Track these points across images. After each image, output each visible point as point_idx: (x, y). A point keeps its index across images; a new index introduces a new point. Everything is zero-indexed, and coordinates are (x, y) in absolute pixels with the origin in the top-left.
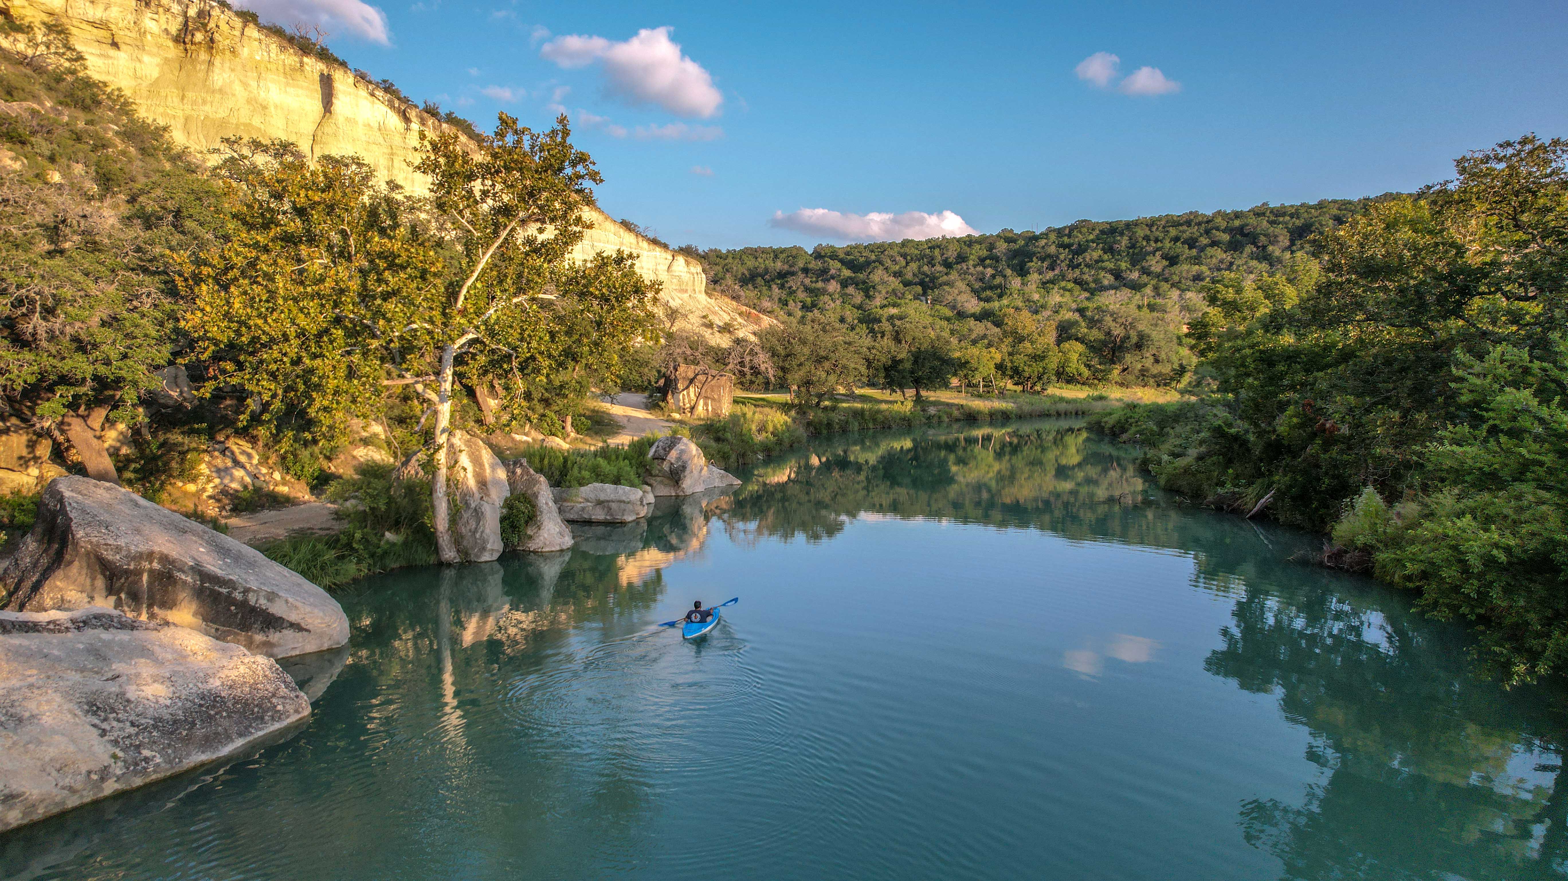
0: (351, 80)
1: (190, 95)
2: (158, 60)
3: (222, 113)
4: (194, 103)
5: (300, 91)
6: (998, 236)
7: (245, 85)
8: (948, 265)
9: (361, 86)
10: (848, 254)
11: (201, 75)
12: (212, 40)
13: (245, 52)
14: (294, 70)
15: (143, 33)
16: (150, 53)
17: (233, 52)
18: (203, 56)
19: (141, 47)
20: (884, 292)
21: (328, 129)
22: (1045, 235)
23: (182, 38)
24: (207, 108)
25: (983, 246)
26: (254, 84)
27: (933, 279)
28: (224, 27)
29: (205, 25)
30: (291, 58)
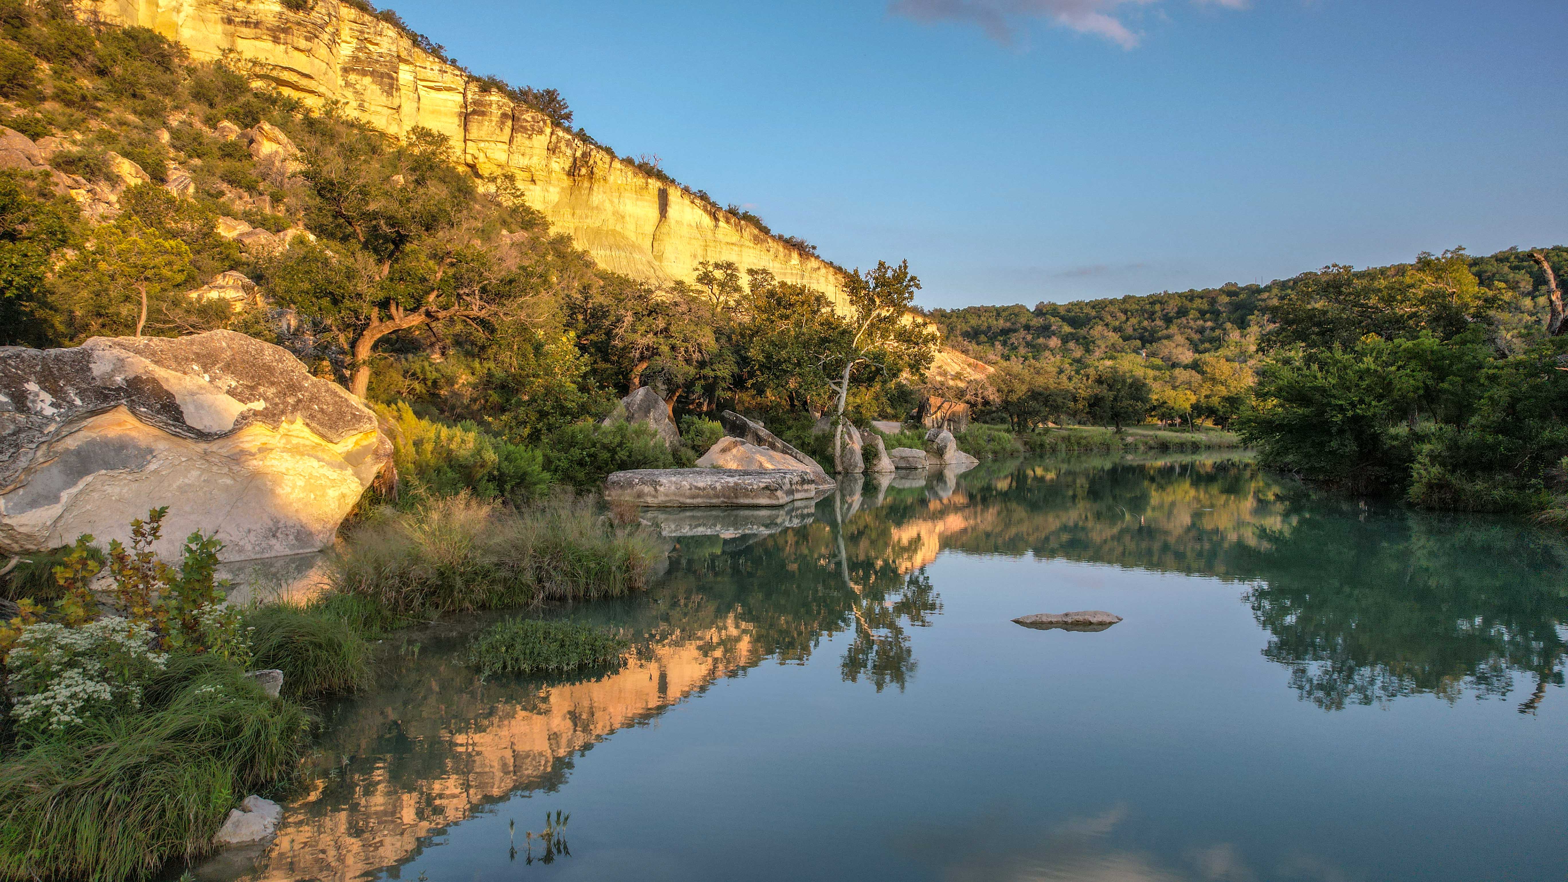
0: (679, 193)
1: (578, 212)
2: (558, 189)
3: (598, 224)
4: (581, 217)
5: (645, 204)
6: (1220, 290)
7: (611, 202)
8: (1168, 320)
9: (686, 197)
10: (1069, 311)
11: (585, 197)
12: (592, 173)
13: (611, 179)
14: (641, 189)
15: (550, 172)
16: (554, 186)
17: (605, 180)
18: (586, 184)
19: (549, 182)
20: (1103, 346)
21: (664, 229)
22: (1268, 289)
23: (572, 173)
24: (588, 220)
25: (1205, 300)
26: (616, 201)
27: (1153, 332)
28: (600, 163)
29: (587, 162)
30: (640, 180)
